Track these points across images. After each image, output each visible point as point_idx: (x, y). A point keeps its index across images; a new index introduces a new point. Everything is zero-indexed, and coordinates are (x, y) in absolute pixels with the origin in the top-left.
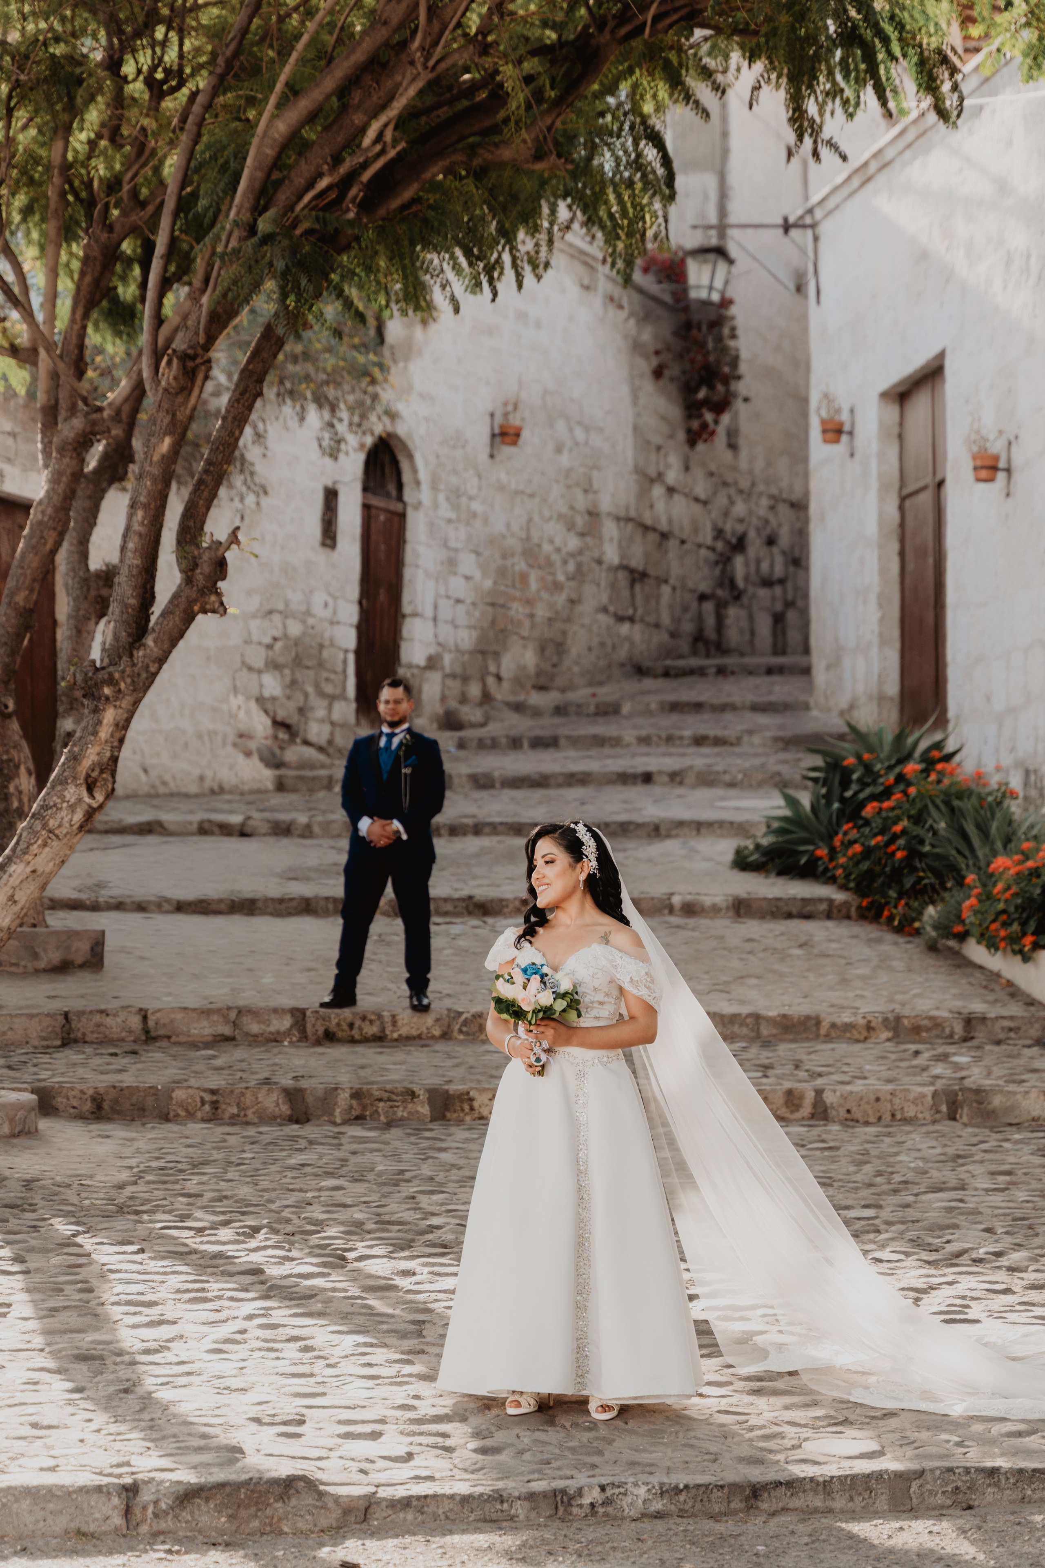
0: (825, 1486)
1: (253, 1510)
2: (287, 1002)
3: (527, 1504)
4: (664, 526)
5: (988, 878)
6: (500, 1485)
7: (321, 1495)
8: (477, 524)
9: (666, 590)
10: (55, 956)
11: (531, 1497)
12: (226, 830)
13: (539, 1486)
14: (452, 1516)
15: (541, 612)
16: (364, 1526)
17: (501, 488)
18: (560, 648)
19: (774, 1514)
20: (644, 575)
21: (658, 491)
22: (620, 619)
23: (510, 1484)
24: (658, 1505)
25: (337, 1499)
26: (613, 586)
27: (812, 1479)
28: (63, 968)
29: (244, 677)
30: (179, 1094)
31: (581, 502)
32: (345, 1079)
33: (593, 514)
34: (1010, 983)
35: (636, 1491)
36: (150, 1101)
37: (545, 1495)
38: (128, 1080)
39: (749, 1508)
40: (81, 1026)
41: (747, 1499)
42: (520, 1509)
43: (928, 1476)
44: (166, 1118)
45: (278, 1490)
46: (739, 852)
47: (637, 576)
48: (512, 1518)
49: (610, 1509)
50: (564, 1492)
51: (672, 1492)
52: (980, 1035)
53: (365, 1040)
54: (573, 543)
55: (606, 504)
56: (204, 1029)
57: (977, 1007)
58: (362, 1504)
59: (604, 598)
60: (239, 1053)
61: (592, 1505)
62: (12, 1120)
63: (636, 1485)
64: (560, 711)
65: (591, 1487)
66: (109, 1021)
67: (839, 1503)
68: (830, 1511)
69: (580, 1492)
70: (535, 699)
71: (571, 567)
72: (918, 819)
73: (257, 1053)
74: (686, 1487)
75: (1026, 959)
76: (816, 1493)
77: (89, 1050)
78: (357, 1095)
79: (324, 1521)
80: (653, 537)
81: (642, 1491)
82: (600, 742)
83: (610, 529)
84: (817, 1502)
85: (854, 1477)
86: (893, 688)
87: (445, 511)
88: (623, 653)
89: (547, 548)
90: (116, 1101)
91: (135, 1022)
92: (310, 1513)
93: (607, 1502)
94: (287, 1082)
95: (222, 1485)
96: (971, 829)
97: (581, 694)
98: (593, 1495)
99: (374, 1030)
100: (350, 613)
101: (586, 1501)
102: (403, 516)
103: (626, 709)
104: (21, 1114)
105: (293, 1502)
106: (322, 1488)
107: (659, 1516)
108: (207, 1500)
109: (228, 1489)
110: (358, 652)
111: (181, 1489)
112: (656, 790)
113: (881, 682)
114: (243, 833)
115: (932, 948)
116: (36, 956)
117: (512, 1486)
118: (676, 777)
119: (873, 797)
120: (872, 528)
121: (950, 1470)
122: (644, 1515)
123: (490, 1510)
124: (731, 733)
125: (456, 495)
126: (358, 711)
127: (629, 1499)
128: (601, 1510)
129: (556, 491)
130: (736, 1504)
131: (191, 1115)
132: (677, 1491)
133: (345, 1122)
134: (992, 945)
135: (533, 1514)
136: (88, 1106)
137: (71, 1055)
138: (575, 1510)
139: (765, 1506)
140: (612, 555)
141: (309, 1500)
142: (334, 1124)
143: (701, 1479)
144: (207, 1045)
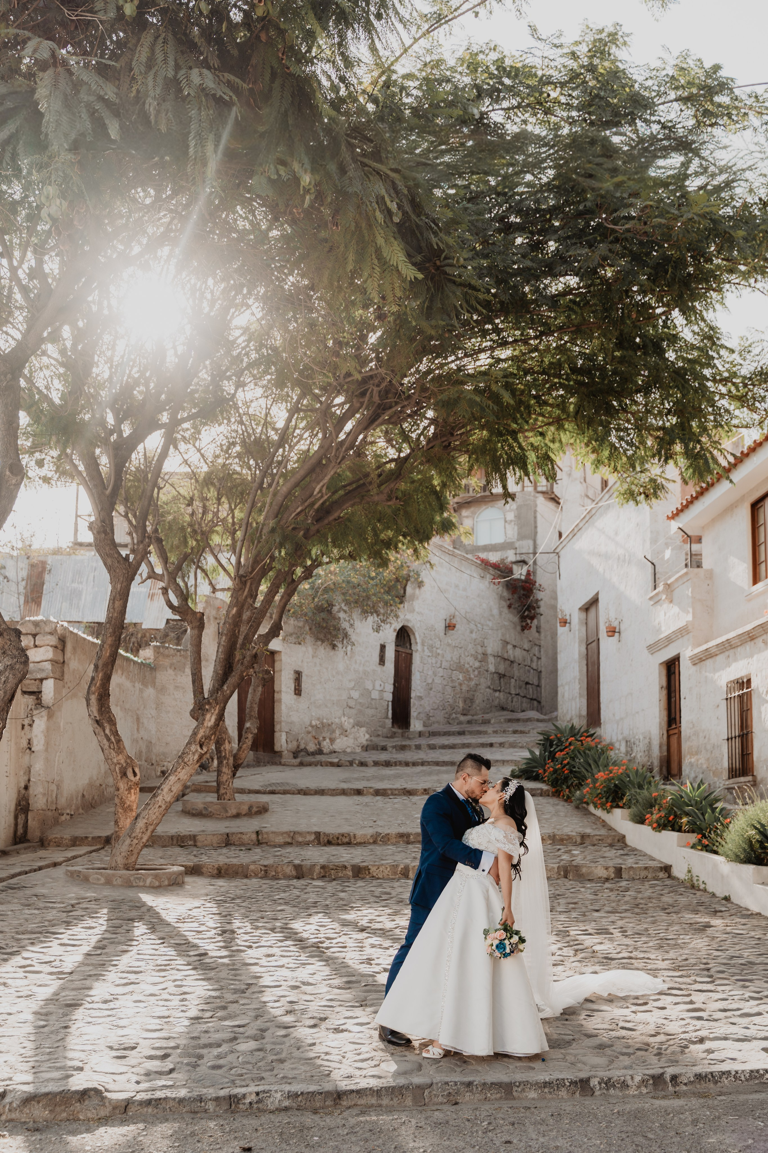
0: (377, 1093)
1: (63, 1107)
2: (316, 829)
3: (214, 1103)
4: (512, 659)
5: (595, 781)
6: (205, 1091)
7: (103, 1098)
8: (440, 657)
9: (513, 681)
10: (234, 812)
11: (217, 1099)
12: (332, 764)
13: (222, 1093)
14: (173, 1109)
15: (464, 688)
16: (124, 1116)
17: (449, 645)
18: (472, 701)
19: (349, 1108)
20: (504, 675)
21: (510, 647)
22: (496, 691)
23: (211, 1090)
24: (286, 1103)
25: (110, 1100)
26: (492, 679)
27: (371, 1089)
28: (237, 816)
29: (347, 710)
30: (252, 867)
31: (480, 650)
32: (322, 861)
33: (485, 654)
34: (603, 821)
35: (276, 1095)
36: (240, 870)
37: (224, 1098)
38: (235, 861)
39: (336, 1104)
40: (233, 839)
41: (335, 1100)
42: (211, 1106)
43: (434, 1087)
44: (246, 877)
45: (77, 1097)
46: (513, 771)
47: (502, 676)
48: (206, 1111)
49: (260, 1105)
50: (235, 1096)
51: (293, 1096)
52: (587, 842)
53: (343, 844)
54: (477, 664)
55: (489, 651)
56: (280, 840)
57: (588, 831)
58: (124, 1104)
59: (489, 683)
60: (289, 849)
61: (251, 1103)
62: (169, 879)
63: (276, 1091)
64: (469, 722)
65: (251, 1093)
66: (244, 837)
67: (385, 1101)
68: (380, 1106)
69: (244, 1096)
70: (462, 718)
71: (476, 673)
72: (573, 759)
73: (297, 849)
74: (302, 1093)
75: (608, 812)
76: (373, 1096)
77: (233, 848)
78: (323, 867)
79: (103, 1113)
80: (508, 662)
81: (278, 1095)
82: (479, 733)
83: (491, 659)
84: (373, 1101)
85: (393, 1088)
86: (584, 712)
87: (427, 652)
88: (496, 702)
89: (467, 666)
90: (227, 870)
91: (254, 837)
92: (95, 1109)
93: (259, 1102)
94: (297, 862)
95: (47, 1094)
96: (591, 762)
97: (479, 717)
98: (253, 1097)
99: (347, 840)
100: (390, 688)
101: (247, 1101)
102: (411, 654)
103: (492, 721)
104: (174, 876)
105: (86, 1102)
106: (106, 1094)
107: (286, 1109)
108: (38, 1102)
109: (50, 1096)
110: (393, 702)
111: (25, 1095)
112: (494, 749)
113: (580, 711)
114: (338, 765)
115: (577, 807)
116: (227, 811)
117: (211, 1092)
118: (502, 745)
119: (561, 751)
120: (576, 656)
121: (447, 1083)
122: (277, 1109)
123: (195, 1106)
124: (526, 729)
125: (431, 647)
126: (393, 723)
127: (271, 1099)
128: (255, 1106)
129: (470, 646)
130: (329, 1103)
131: (256, 876)
132: (297, 1095)
133: (318, 879)
134: (596, 807)
135: (217, 1109)
136: (216, 872)
137: (224, 851)
138: (241, 1106)
139: (344, 1103)
140: (492, 668)
141: (96, 1101)
142: (313, 879)
143: (312, 1088)
144: (280, 846)
